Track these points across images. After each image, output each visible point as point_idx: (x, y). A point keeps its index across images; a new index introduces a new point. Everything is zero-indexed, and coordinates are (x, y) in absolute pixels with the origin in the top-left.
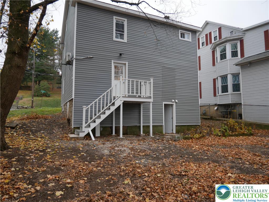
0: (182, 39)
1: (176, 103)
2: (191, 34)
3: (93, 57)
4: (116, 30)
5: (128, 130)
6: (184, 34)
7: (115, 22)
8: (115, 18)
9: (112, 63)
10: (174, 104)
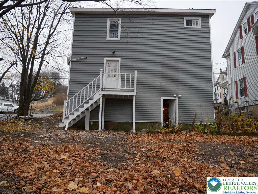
0: (189, 26)
1: (179, 98)
2: (200, 20)
3: (87, 58)
4: (110, 31)
5: (119, 125)
6: (191, 21)
7: (109, 23)
8: (109, 20)
9: (105, 61)
10: (177, 99)
